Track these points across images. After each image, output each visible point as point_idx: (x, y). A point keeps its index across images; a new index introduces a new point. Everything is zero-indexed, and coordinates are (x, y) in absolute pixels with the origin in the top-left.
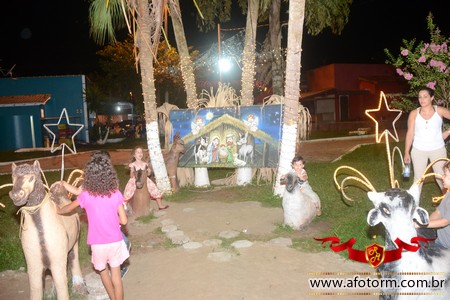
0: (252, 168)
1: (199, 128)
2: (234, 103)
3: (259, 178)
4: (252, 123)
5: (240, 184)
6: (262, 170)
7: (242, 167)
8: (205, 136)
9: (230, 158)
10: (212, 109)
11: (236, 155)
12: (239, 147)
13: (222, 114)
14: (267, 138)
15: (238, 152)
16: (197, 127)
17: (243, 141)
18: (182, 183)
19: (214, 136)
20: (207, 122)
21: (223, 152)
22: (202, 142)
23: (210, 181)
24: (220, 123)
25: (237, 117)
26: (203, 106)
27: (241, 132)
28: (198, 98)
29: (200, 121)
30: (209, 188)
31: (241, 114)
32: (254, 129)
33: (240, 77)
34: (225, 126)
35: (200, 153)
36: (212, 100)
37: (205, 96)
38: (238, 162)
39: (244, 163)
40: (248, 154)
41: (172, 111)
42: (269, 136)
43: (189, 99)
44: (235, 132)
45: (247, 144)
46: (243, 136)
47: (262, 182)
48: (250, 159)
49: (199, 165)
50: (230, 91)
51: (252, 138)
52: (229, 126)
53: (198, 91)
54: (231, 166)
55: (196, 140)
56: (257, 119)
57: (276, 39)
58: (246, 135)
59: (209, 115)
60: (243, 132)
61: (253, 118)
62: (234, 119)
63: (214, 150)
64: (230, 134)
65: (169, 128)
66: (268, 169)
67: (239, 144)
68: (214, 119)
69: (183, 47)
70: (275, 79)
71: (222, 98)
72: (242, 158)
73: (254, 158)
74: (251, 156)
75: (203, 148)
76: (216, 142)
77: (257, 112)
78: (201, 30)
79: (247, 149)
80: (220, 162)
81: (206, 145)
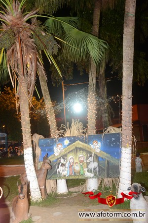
0: (99, 178)
1: (59, 151)
2: (84, 133)
3: (103, 186)
4: (97, 147)
5: (90, 190)
6: (106, 180)
7: (91, 178)
8: (64, 156)
9: (82, 172)
10: (68, 138)
11: (86, 169)
12: (88, 164)
13: (74, 141)
14: (107, 157)
15: (87, 167)
16: (58, 150)
17: (91, 159)
18: (49, 191)
19: (70, 156)
20: (65, 147)
21: (77, 168)
22: (62, 161)
23: (68, 189)
24: (74, 147)
25: (86, 143)
26: (62, 136)
27: (89, 153)
28: (58, 130)
29: (60, 146)
30: (68, 195)
31: (88, 141)
32: (98, 151)
33: (87, 116)
34: (78, 149)
35: (61, 169)
36: (68, 131)
37: (63, 129)
38: (88, 174)
39: (92, 175)
40: (94, 169)
41: (40, 139)
42: (109, 155)
43: (52, 131)
44: (85, 153)
45: (93, 161)
46: (91, 156)
47: (106, 189)
48: (96, 172)
49: (60, 178)
50: (80, 125)
51: (97, 157)
52: (81, 149)
53: (58, 125)
54: (83, 178)
55: (58, 159)
56: (100, 144)
57: (103, 90)
58: (93, 155)
59: (66, 142)
60: (91, 153)
61: (97, 143)
62: (83, 144)
63: (71, 166)
64: (81, 155)
65: (38, 151)
66: (110, 179)
67: (88, 161)
68: (70, 144)
69: (47, 96)
70: (104, 116)
71: (75, 130)
72: (90, 171)
73: (99, 171)
74: (97, 169)
75: (63, 165)
76: (72, 161)
77: (99, 139)
78: (54, 85)
79: (94, 165)
80: (75, 175)
81: (65, 163)
